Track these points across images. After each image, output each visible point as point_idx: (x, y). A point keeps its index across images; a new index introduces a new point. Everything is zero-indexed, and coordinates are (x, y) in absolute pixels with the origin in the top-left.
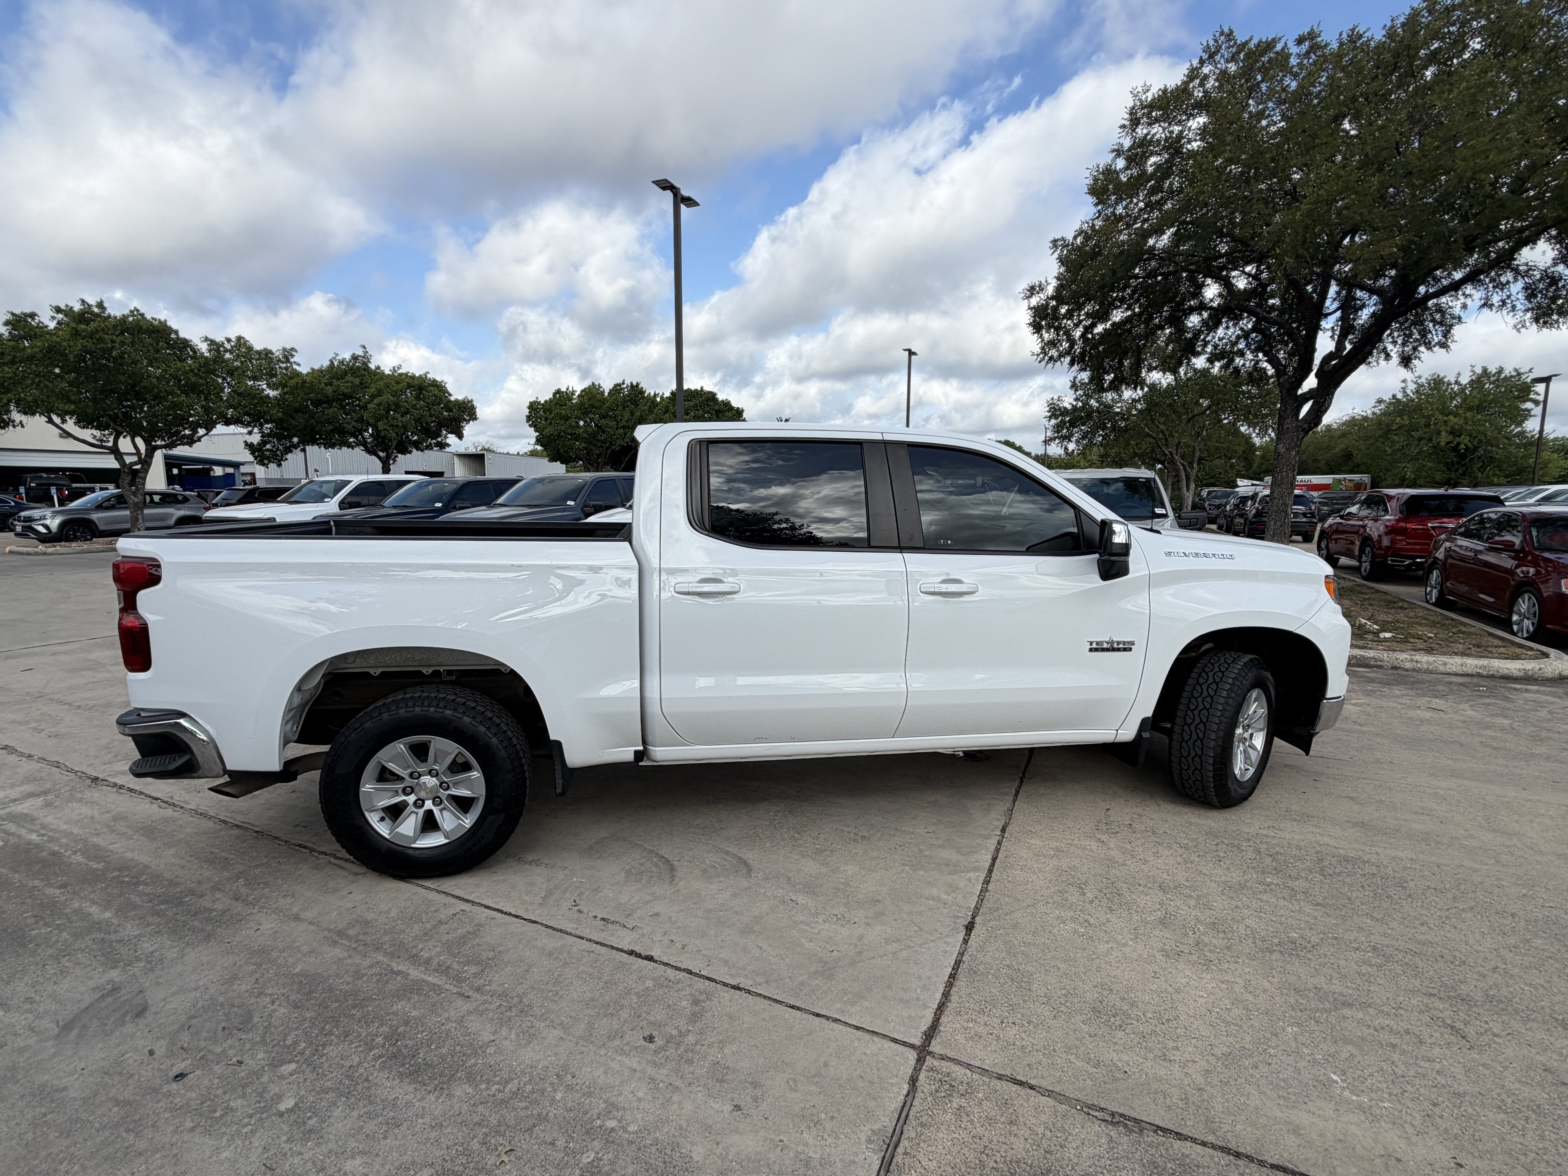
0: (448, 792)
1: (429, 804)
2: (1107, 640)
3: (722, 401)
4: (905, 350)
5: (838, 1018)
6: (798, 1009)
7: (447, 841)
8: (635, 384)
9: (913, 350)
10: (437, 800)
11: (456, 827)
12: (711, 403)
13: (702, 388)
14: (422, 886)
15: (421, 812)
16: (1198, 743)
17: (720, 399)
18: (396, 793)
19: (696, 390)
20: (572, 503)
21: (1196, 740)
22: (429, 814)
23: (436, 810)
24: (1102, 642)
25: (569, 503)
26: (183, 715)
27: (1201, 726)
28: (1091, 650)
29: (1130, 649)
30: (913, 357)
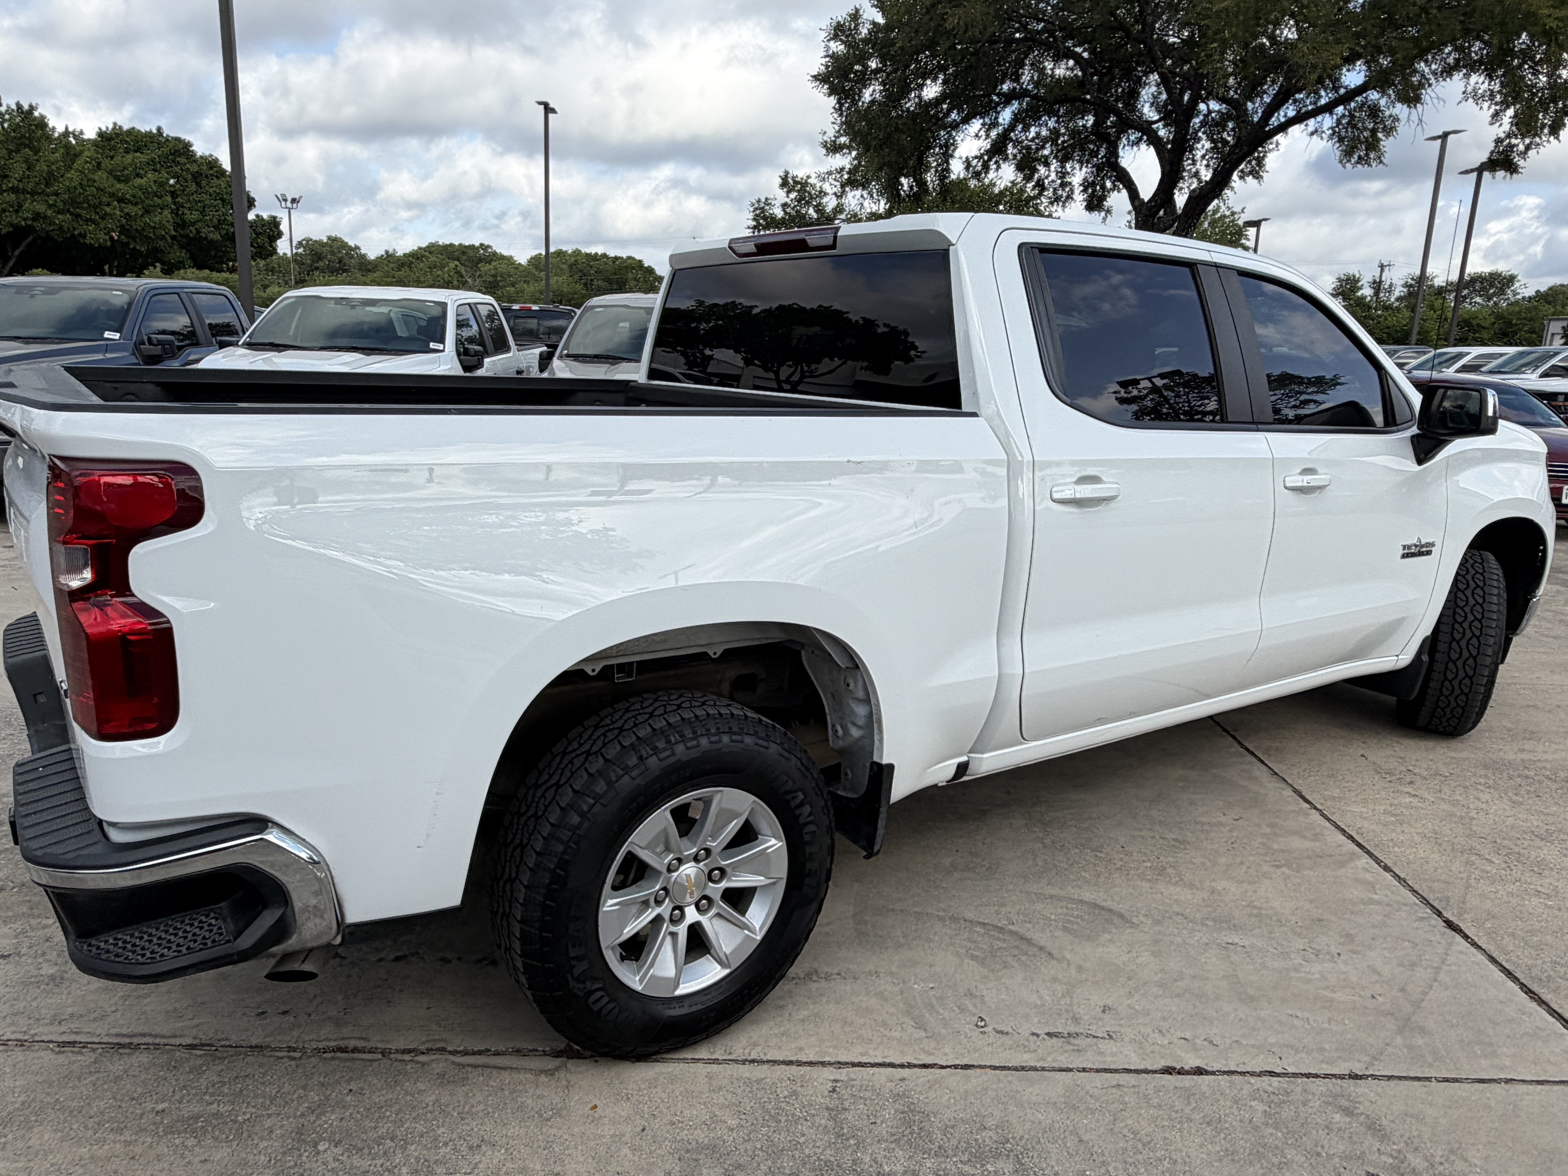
0: (724, 884)
1: (692, 915)
2: (1415, 541)
3: (201, 157)
4: (540, 103)
5: (1509, 1077)
6: (1456, 1080)
7: (727, 971)
8: (26, 107)
9: (551, 106)
10: (704, 903)
11: (742, 944)
12: (182, 160)
13: (159, 129)
14: (684, 1060)
15: (682, 930)
16: (1471, 661)
17: (199, 154)
18: (645, 904)
19: (149, 134)
20: (117, 336)
21: (1468, 659)
22: (695, 931)
23: (704, 920)
24: (1409, 547)
25: (107, 334)
26: (260, 823)
27: (1474, 641)
28: (1404, 556)
29: (1429, 553)
30: (551, 116)
